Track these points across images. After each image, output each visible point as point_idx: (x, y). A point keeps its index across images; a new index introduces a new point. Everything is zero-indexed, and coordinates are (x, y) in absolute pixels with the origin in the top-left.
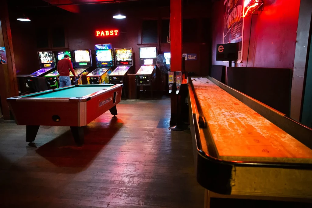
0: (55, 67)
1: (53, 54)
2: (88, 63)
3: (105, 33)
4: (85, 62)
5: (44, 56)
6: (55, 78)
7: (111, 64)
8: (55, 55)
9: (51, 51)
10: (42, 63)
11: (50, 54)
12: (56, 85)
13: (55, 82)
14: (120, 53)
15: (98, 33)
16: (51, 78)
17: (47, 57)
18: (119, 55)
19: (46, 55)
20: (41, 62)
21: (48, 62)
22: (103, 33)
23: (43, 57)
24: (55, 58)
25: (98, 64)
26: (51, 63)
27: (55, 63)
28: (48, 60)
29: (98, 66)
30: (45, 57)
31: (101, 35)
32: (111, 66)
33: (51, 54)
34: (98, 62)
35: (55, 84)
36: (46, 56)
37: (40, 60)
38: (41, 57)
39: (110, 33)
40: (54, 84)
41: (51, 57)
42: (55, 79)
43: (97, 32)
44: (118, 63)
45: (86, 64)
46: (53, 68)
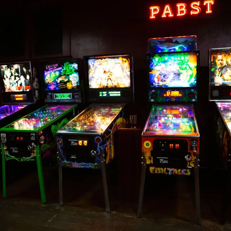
0: (35, 100)
1: (34, 69)
2: (123, 90)
3: (174, 10)
4: (115, 89)
5: (12, 75)
6: (33, 138)
7: (191, 95)
8: (37, 71)
9: (29, 60)
10: (7, 91)
11: (25, 70)
12: (35, 158)
13: (34, 148)
14: (225, 64)
15: (154, 10)
16: (20, 136)
17: (18, 76)
18: (222, 68)
19: (17, 71)
20: (5, 89)
21: (19, 89)
22: (167, 11)
23: (9, 77)
24: (36, 79)
25: (154, 93)
26: (28, 90)
27: (37, 91)
28: (21, 85)
29: (152, 100)
30: (13, 77)
31: (164, 16)
32: (194, 100)
33: (27, 69)
34: (155, 88)
35: (33, 155)
36: (16, 74)
37: (3, 84)
38: (5, 77)
39: (189, 9)
40: (28, 154)
41: (28, 77)
42: (33, 141)
43: (152, 8)
44: (216, 93)
45: (117, 94)
46: (30, 103)
